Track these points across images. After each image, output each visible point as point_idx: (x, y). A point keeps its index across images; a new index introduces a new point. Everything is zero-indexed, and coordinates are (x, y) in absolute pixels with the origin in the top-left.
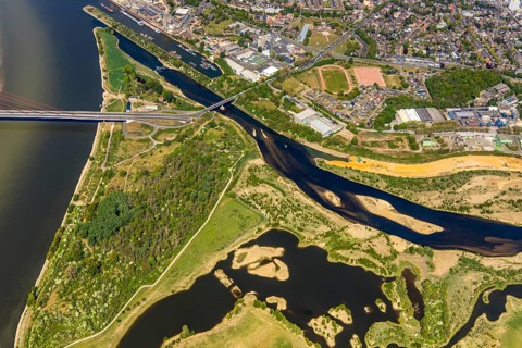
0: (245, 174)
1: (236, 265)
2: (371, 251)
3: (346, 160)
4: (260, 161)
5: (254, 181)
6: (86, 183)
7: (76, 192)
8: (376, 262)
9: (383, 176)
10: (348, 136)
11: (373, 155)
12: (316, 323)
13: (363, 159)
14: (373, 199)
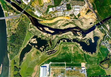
0: (29, 26)
1: (31, 42)
2: (46, 37)
3: (42, 21)
4: (31, 23)
5: (31, 27)
6: (8, 32)
7: (7, 34)
8: (47, 38)
9: (47, 23)
10: (42, 16)
11: (45, 19)
12: (40, 48)
13: (45, 20)
14: (46, 28)
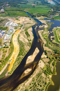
2: (49, 63)
3: (9, 65)
9: (18, 56)
11: (7, 59)
13: (10, 59)
